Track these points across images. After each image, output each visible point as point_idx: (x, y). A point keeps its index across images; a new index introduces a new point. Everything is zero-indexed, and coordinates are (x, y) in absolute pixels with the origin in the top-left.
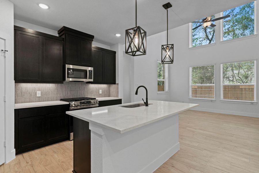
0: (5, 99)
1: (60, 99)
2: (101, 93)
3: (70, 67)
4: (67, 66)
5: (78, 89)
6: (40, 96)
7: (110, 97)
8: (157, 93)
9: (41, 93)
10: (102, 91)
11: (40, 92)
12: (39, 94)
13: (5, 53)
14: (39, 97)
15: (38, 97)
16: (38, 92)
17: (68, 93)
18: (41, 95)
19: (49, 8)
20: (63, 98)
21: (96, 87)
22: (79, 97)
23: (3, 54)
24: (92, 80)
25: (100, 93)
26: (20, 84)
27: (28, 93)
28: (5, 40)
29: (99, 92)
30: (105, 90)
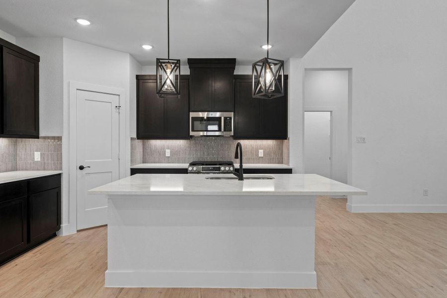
0: (119, 157)
2: (262, 156)
3: (199, 114)
4: (192, 115)
7: (282, 163)
9: (171, 152)
10: (264, 152)
11: (169, 151)
12: (168, 153)
13: (119, 109)
14: (169, 157)
15: (167, 157)
16: (167, 150)
17: (204, 153)
18: (171, 154)
19: (153, 47)
21: (251, 145)
22: (220, 160)
23: (118, 110)
24: (230, 133)
25: (260, 156)
26: (146, 140)
27: (157, 151)
28: (119, 95)
29: (257, 154)
30: (271, 149)
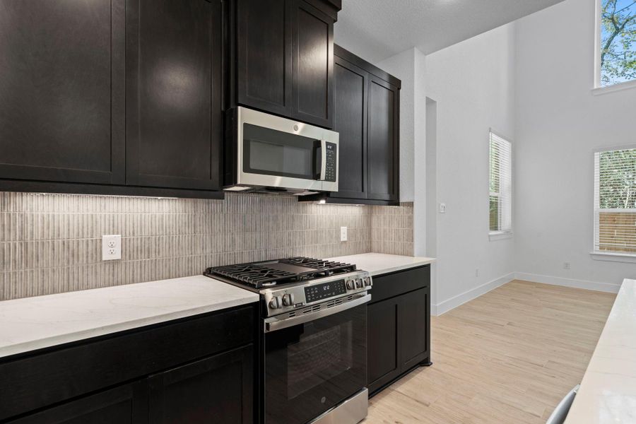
1: (203, 269)
2: (346, 239)
5: (271, 222)
6: (119, 257)
7: (371, 251)
8: (489, 236)
10: (348, 230)
11: (117, 238)
12: (112, 248)
14: (114, 263)
15: (108, 262)
16: (106, 238)
18: (123, 251)
20: (213, 263)
21: (329, 216)
24: (333, 187)
25: (342, 239)
27: (58, 242)
30: (357, 225)
